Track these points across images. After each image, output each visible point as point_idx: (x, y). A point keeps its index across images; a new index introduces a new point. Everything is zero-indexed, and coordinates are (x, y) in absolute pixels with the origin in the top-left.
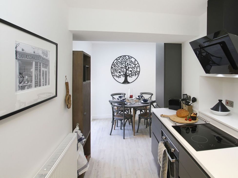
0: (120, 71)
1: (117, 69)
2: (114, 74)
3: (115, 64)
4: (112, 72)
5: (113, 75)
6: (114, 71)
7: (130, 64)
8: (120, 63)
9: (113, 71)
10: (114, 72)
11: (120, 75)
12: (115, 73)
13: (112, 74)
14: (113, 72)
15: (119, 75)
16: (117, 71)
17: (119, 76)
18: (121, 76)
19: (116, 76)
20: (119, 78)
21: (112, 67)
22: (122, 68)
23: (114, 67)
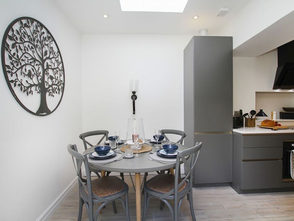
0: (31, 70)
1: (23, 60)
2: (13, 78)
3: (17, 38)
4: (8, 67)
5: (10, 79)
6: (15, 65)
7: (51, 57)
8: (30, 42)
9: (12, 64)
10: (15, 70)
11: (31, 86)
12: (19, 73)
13: (9, 75)
14: (11, 66)
15: (27, 85)
16: (22, 67)
17: (28, 88)
18: (33, 89)
19: (21, 85)
20: (28, 94)
21: (8, 45)
22: (35, 62)
23: (14, 46)
